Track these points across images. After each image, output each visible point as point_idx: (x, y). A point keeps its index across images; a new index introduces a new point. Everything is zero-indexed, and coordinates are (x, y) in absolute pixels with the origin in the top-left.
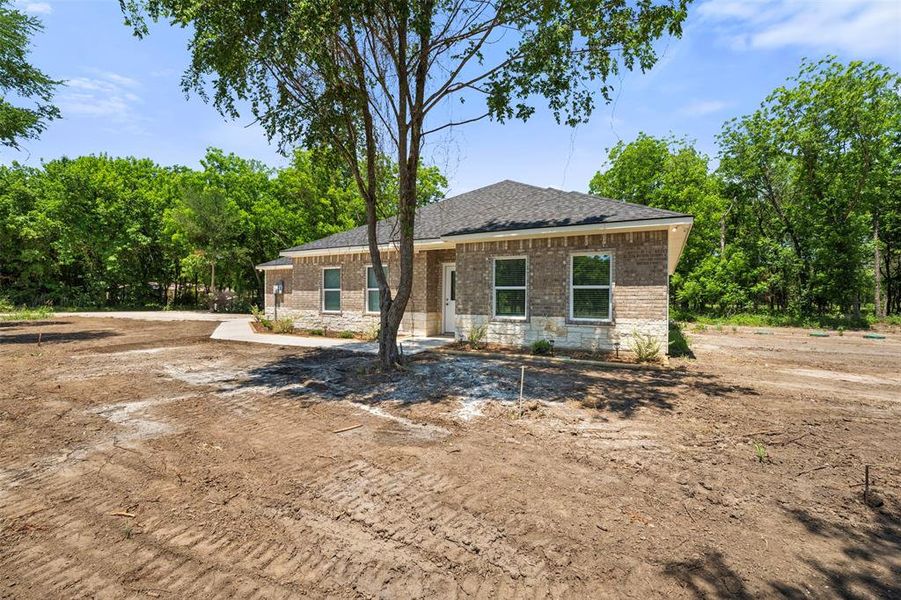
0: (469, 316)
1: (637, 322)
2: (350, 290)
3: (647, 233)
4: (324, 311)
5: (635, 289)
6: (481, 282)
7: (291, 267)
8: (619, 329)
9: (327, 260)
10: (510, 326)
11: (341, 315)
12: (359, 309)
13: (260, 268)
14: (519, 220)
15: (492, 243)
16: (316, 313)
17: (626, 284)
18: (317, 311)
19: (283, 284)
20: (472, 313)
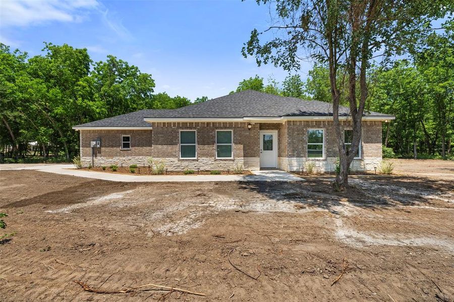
0: (295, 158)
1: (371, 158)
2: (204, 145)
3: (375, 122)
4: (181, 158)
5: (371, 145)
6: (302, 141)
7: (151, 128)
8: (366, 162)
9: (185, 125)
10: (317, 162)
11: (197, 161)
12: (211, 156)
13: (76, 128)
14: (321, 112)
15: (307, 121)
16: (175, 160)
17: (367, 142)
18: (177, 159)
19: (101, 141)
20: (297, 157)
